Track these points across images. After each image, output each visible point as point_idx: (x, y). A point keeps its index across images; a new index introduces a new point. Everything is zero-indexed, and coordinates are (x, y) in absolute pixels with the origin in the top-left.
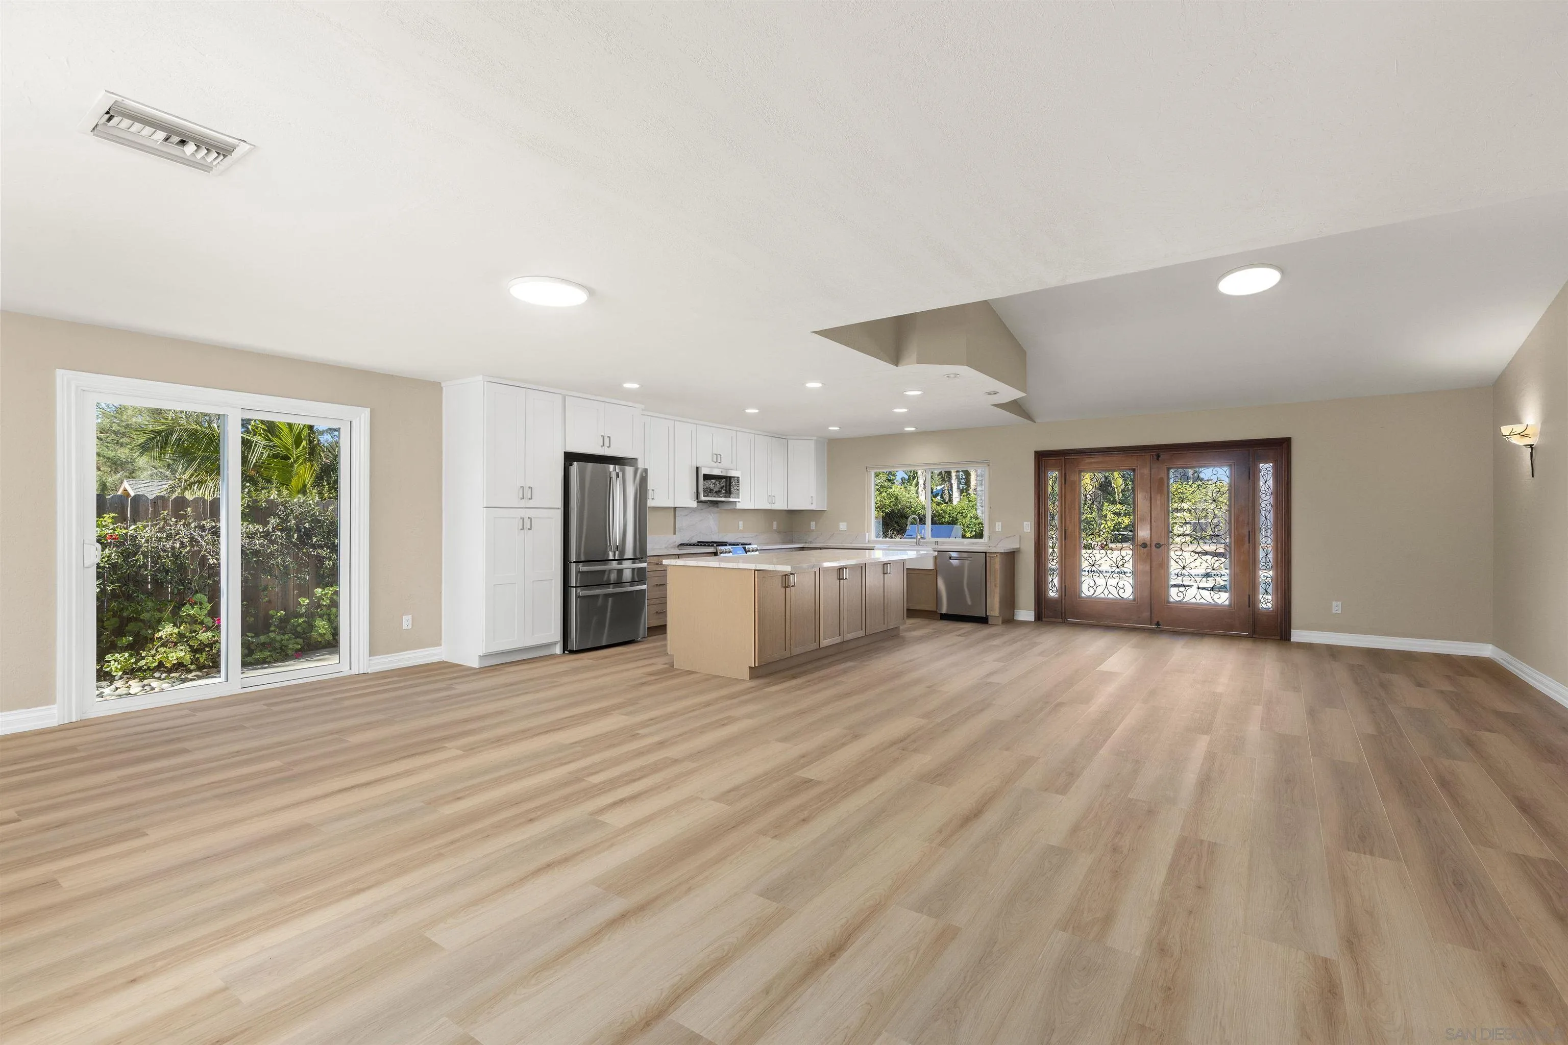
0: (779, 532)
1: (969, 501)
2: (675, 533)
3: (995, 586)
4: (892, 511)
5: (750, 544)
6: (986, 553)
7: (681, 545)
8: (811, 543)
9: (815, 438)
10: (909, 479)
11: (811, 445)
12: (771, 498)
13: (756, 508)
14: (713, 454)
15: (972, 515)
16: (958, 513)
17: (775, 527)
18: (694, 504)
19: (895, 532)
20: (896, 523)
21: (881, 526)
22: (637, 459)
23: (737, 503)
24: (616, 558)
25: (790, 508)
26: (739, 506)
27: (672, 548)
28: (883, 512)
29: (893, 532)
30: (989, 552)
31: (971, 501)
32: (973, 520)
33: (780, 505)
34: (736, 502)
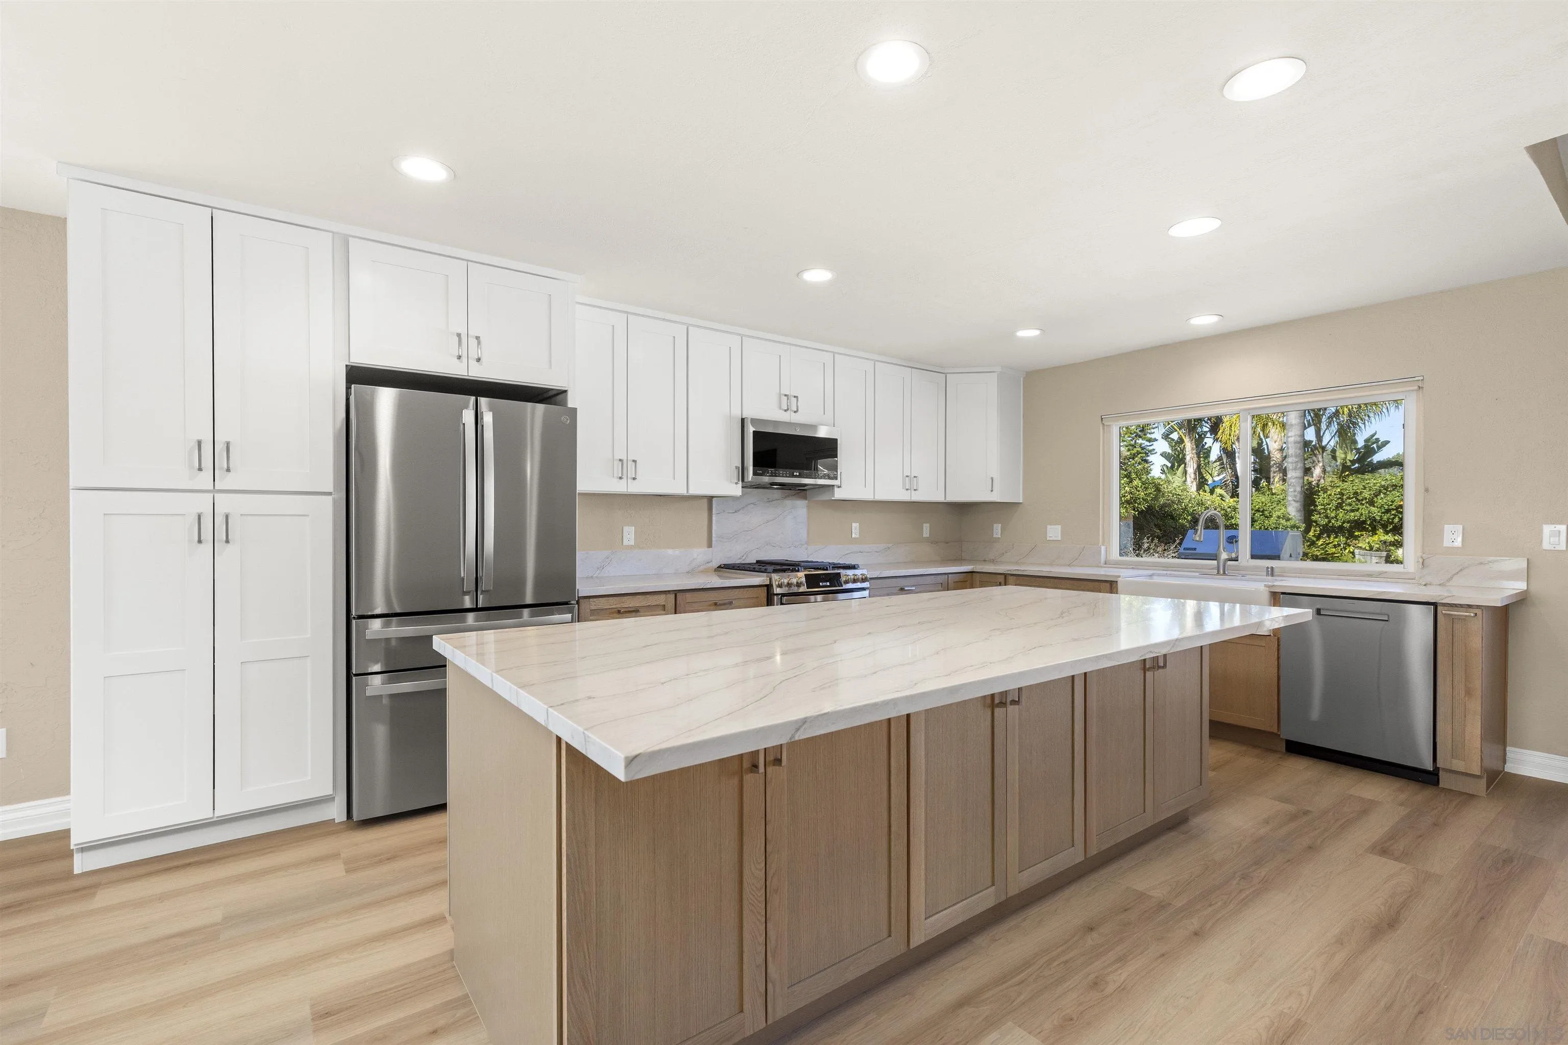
0: (932, 541)
1: (1273, 494)
2: (710, 545)
3: (1469, 692)
4: (1150, 508)
5: (853, 567)
6: (1435, 605)
7: (720, 567)
8: (993, 561)
9: (998, 369)
10: (1172, 467)
11: (992, 382)
12: (911, 481)
13: (879, 497)
14: (780, 394)
15: (1279, 513)
16: (1257, 511)
17: (926, 533)
18: (736, 490)
19: (1156, 541)
20: (1155, 525)
21: (1131, 530)
22: (566, 391)
23: (836, 489)
24: (480, 605)
25: (951, 498)
26: (839, 494)
27: (705, 572)
28: (1134, 510)
29: (1153, 540)
30: (1444, 605)
31: (1275, 494)
32: (1283, 522)
33: (929, 493)
34: (833, 486)
